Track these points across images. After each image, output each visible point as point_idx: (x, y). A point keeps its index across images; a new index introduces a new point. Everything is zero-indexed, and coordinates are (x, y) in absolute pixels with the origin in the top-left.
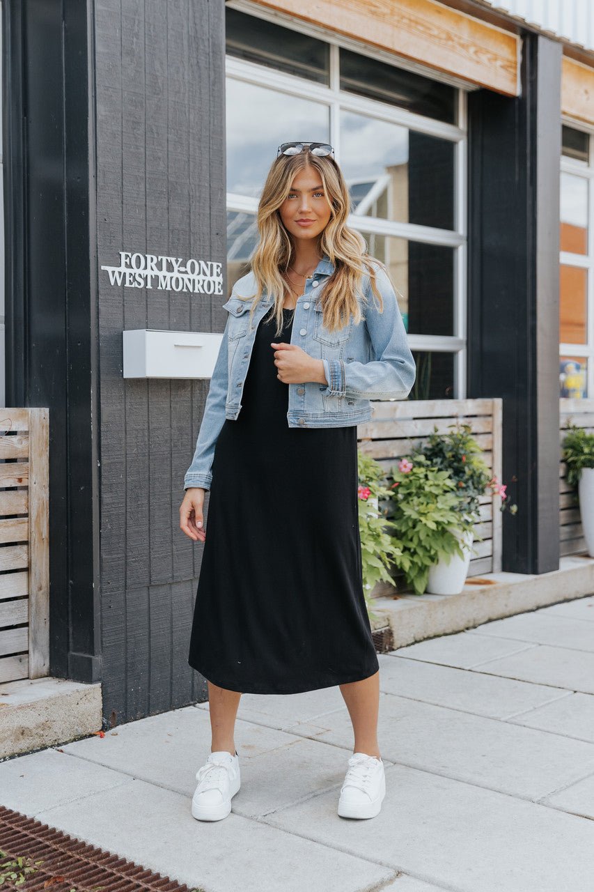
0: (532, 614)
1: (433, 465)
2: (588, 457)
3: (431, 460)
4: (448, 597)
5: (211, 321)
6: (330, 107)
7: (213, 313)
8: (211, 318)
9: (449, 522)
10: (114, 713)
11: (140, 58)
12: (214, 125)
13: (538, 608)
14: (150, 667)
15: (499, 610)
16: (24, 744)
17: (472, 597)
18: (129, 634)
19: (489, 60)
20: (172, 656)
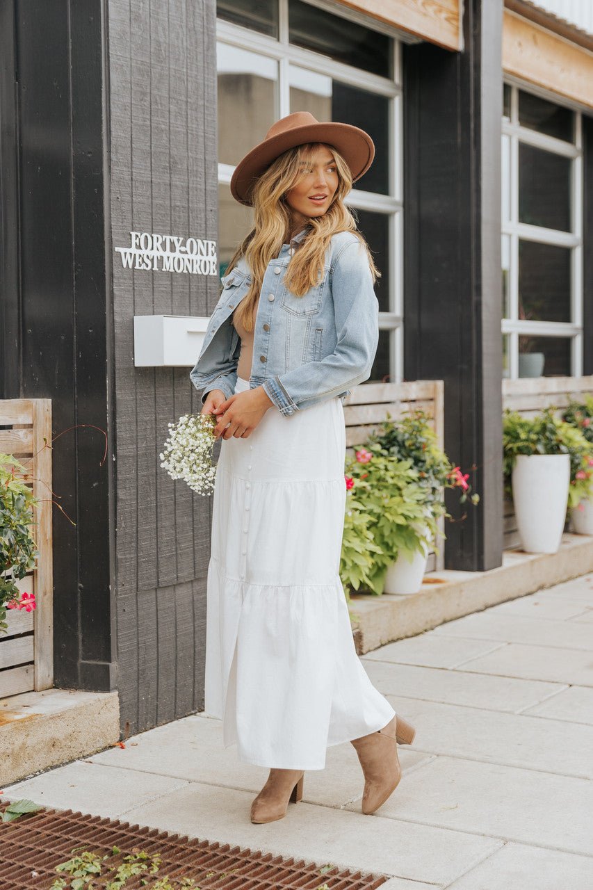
0: (481, 614)
1: (391, 454)
2: (526, 444)
3: (388, 450)
4: (409, 597)
5: (207, 304)
6: (279, 62)
7: (209, 295)
8: (207, 300)
9: (415, 517)
10: (128, 724)
11: (146, 23)
12: (208, 93)
13: (487, 607)
14: (158, 674)
15: (452, 611)
16: (55, 756)
17: (429, 596)
18: (140, 639)
19: (435, 12)
20: (176, 662)
